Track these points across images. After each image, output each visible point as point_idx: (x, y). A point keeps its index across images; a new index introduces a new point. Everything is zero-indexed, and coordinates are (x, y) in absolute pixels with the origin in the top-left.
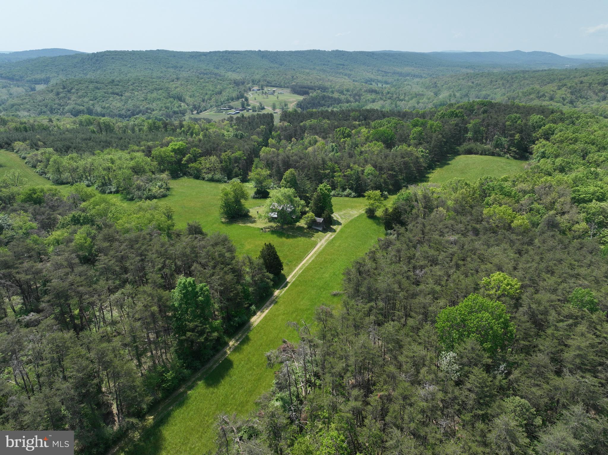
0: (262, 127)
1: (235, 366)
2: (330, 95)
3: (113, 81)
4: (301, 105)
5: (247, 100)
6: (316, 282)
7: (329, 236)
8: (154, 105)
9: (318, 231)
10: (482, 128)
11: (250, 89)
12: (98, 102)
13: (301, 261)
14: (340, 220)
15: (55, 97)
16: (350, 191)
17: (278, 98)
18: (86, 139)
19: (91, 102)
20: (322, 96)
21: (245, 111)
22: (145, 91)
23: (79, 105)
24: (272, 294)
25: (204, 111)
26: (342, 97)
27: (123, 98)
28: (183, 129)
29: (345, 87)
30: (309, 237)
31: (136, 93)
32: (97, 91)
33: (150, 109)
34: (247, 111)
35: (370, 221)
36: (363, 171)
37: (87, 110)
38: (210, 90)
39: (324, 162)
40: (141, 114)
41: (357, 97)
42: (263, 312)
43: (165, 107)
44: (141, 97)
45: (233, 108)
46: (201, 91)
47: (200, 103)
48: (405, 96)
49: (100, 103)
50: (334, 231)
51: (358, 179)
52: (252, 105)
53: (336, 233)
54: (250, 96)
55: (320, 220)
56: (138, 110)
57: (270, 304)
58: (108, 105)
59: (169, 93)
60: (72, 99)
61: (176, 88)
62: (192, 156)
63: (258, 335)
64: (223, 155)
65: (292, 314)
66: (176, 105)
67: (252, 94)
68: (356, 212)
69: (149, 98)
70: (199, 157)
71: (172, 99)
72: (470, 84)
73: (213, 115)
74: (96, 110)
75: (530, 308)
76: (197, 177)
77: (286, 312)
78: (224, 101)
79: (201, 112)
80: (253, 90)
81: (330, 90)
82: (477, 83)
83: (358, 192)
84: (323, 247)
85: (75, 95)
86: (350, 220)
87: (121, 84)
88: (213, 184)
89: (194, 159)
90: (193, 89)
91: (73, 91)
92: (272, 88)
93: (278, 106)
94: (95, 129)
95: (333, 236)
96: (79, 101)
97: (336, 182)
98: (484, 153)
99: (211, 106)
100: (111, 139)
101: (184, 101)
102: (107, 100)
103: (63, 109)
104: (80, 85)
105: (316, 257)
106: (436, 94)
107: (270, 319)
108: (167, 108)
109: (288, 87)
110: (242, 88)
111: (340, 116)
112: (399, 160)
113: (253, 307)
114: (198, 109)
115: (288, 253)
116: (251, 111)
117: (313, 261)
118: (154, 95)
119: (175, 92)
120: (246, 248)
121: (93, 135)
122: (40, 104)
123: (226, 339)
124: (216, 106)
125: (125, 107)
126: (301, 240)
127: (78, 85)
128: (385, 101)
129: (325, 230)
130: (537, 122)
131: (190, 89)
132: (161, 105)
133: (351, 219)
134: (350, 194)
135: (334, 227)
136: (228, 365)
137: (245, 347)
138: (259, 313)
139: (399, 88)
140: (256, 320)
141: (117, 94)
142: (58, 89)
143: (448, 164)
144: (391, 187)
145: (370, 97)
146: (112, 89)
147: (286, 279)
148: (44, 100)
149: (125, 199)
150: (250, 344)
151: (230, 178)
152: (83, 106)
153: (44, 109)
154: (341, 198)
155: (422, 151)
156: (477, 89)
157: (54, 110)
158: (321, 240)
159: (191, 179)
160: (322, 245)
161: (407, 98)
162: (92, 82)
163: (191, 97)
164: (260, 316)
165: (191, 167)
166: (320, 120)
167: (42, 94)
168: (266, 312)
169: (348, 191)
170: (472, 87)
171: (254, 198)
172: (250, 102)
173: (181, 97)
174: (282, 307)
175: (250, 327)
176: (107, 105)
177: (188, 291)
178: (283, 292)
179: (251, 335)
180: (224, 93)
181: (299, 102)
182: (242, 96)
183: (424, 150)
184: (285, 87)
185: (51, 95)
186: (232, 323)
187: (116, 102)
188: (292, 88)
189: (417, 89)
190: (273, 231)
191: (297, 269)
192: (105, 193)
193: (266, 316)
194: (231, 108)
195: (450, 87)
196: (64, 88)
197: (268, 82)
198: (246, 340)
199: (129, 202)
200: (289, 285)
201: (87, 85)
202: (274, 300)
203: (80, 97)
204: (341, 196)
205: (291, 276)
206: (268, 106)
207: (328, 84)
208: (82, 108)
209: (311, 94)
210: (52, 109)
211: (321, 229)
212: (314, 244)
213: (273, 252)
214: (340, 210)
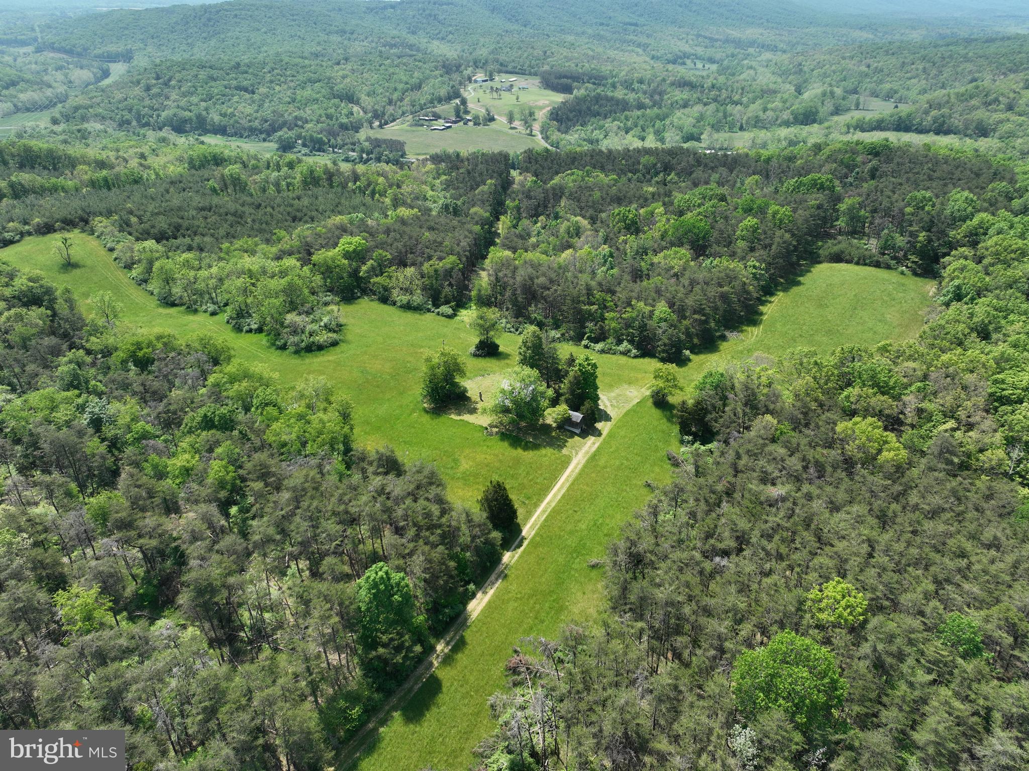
0: (489, 181)
1: (444, 689)
2: (610, 94)
3: (238, 65)
4: (557, 115)
5: (464, 102)
6: (567, 539)
7: (591, 444)
8: (307, 113)
9: (572, 435)
10: (862, 212)
11: (470, 79)
12: (215, 104)
13: (546, 496)
14: (609, 411)
15: (145, 94)
16: (629, 346)
17: (517, 99)
18: (203, 209)
19: (203, 104)
20: (594, 96)
21: (461, 123)
22: (292, 84)
23: (182, 109)
24: (498, 560)
25: (391, 122)
26: (631, 97)
27: (256, 97)
28: (358, 183)
29: (636, 75)
30: (559, 446)
31: (277, 88)
32: (213, 84)
33: (301, 119)
34: (465, 124)
35: (656, 413)
36: (652, 313)
37: (197, 118)
38: (401, 81)
39: (589, 291)
40: (285, 129)
41: (657, 97)
42: (485, 593)
43: (326, 114)
44: (286, 96)
45: (440, 118)
46: (387, 84)
47: (384, 107)
48: (742, 94)
49: (217, 106)
50: (600, 434)
51: (643, 327)
52: (473, 112)
53: (601, 439)
54: (470, 93)
55: (577, 416)
56: (281, 119)
57: (497, 579)
58: (232, 110)
59: (332, 89)
60: (172, 98)
61: (344, 77)
62: (375, 264)
63: (478, 635)
64: (426, 267)
65: (528, 599)
66: (344, 112)
67: (474, 90)
68: (635, 393)
69: (299, 97)
70: (386, 266)
71: (337, 101)
72: (863, 68)
73: (407, 131)
74: (212, 119)
75: (875, 650)
76: (385, 300)
77: (519, 596)
78: (425, 104)
79: (386, 123)
80: (476, 81)
81: (610, 81)
82: (876, 68)
83: (641, 349)
84: (580, 466)
85: (177, 90)
86: (625, 411)
87: (251, 70)
88: (410, 316)
89: (380, 269)
90: (373, 81)
91: (173, 83)
92: (508, 76)
93: (517, 116)
94: (216, 186)
95: (597, 445)
96: (183, 103)
97: (607, 328)
98: (862, 261)
99: (403, 113)
100: (243, 209)
101: (357, 103)
102: (229, 100)
103: (158, 116)
104: (184, 73)
105: (568, 490)
106: (799, 91)
107: (496, 608)
108: (330, 117)
109: (535, 74)
110: (456, 77)
111: (623, 162)
112: (713, 291)
113: (472, 587)
114: (381, 117)
115: (525, 481)
116: (471, 124)
117: (563, 496)
118: (308, 92)
119: (342, 86)
120: (461, 469)
121: (215, 200)
122: (120, 106)
123: (432, 641)
124: (412, 113)
125: (259, 115)
126: (547, 453)
127: (180, 72)
128: (705, 104)
129: (584, 434)
130: (959, 210)
131: (367, 79)
132: (318, 112)
133: (629, 406)
134: (629, 351)
135: (599, 425)
136: (434, 687)
137: (459, 656)
138: (479, 595)
139: (733, 75)
140: (476, 607)
141: (246, 90)
142: (149, 79)
143: (799, 283)
144: (696, 341)
145: (680, 95)
146: (236, 79)
147: (521, 531)
148: (126, 99)
149: (273, 344)
150: (466, 652)
151: (436, 305)
152: (190, 111)
153: (128, 116)
154: (614, 357)
155: (754, 267)
156: (875, 79)
157: (144, 117)
158: (577, 454)
159: (372, 303)
160: (578, 464)
161: (745, 100)
162: (203, 67)
163: (368, 95)
164: (482, 599)
165: (375, 283)
166: (587, 172)
167: (123, 88)
168: (491, 592)
169: (625, 345)
170: (867, 75)
171: (475, 355)
172: (471, 106)
173: (352, 96)
174: (514, 587)
175: (466, 619)
176: (230, 110)
177: (379, 590)
178: (517, 556)
179: (468, 635)
180: (425, 88)
181: (554, 108)
182: (457, 95)
183: (757, 264)
184: (530, 74)
185: (137, 91)
186: (441, 617)
187: (244, 104)
188: (543, 78)
189: (765, 78)
190: (503, 433)
191: (539, 510)
192: (242, 331)
193: (489, 602)
194: (437, 117)
195: (825, 73)
196: (158, 78)
197: (501, 65)
198: (459, 645)
199: (279, 352)
200: (526, 543)
201: (196, 73)
202: (502, 572)
203: (184, 95)
204: (614, 354)
205: (528, 526)
206: (500, 115)
207: (606, 69)
208: (187, 114)
209: (575, 91)
210: (139, 115)
211: (578, 431)
212: (566, 462)
213: (503, 495)
214: (611, 386)
